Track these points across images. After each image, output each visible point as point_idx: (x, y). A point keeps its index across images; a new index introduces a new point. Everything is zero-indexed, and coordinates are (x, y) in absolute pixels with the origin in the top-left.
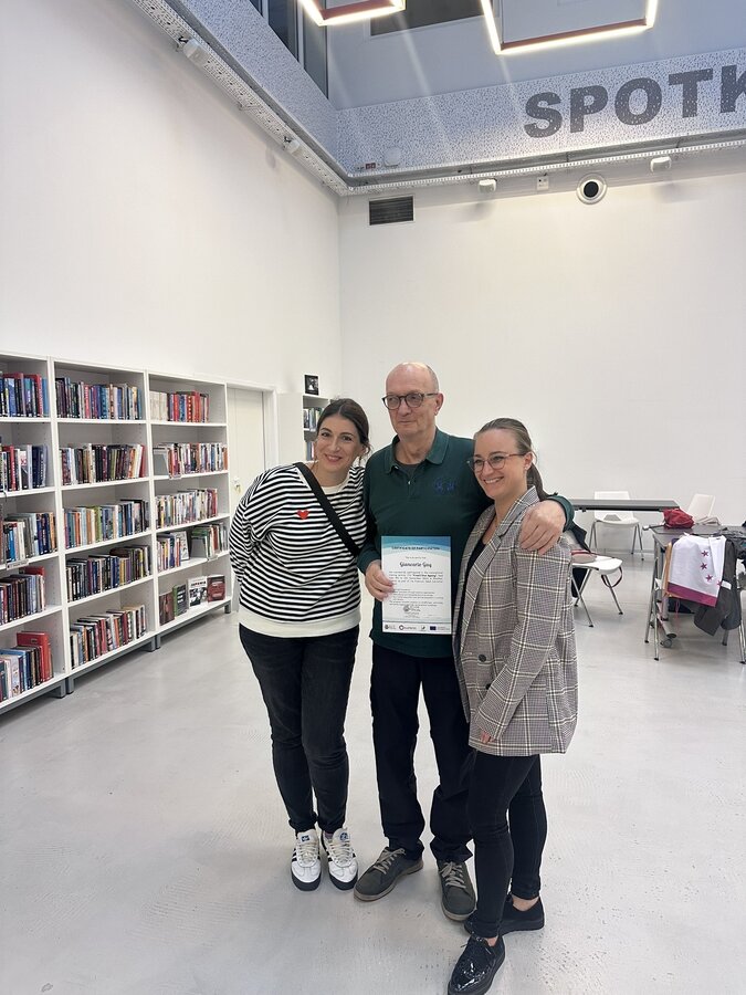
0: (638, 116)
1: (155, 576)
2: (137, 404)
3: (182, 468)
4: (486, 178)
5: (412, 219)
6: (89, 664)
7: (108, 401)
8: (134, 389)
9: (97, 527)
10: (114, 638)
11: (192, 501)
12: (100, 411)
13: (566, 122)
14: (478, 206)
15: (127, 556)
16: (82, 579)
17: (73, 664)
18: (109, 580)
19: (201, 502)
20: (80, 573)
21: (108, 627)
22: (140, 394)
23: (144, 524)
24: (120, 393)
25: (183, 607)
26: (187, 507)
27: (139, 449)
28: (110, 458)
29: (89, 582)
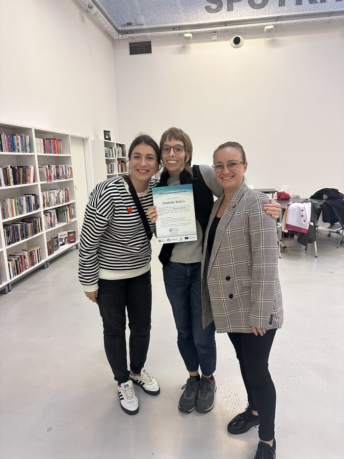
0: (259, 5)
1: (44, 232)
2: (30, 144)
3: (53, 177)
4: (187, 33)
5: (151, 53)
6: (17, 277)
7: (16, 143)
8: (28, 137)
9: (16, 208)
10: (28, 263)
11: (58, 194)
12: (12, 148)
13: (225, 6)
14: (184, 47)
15: (31, 222)
16: (11, 235)
17: (10, 277)
18: (23, 234)
19: (62, 194)
20: (10, 231)
21: (25, 258)
22: (31, 139)
23: (37, 206)
24: (22, 139)
25: (57, 247)
26: (56, 197)
27: (32, 168)
28: (19, 173)
29: (15, 236)
